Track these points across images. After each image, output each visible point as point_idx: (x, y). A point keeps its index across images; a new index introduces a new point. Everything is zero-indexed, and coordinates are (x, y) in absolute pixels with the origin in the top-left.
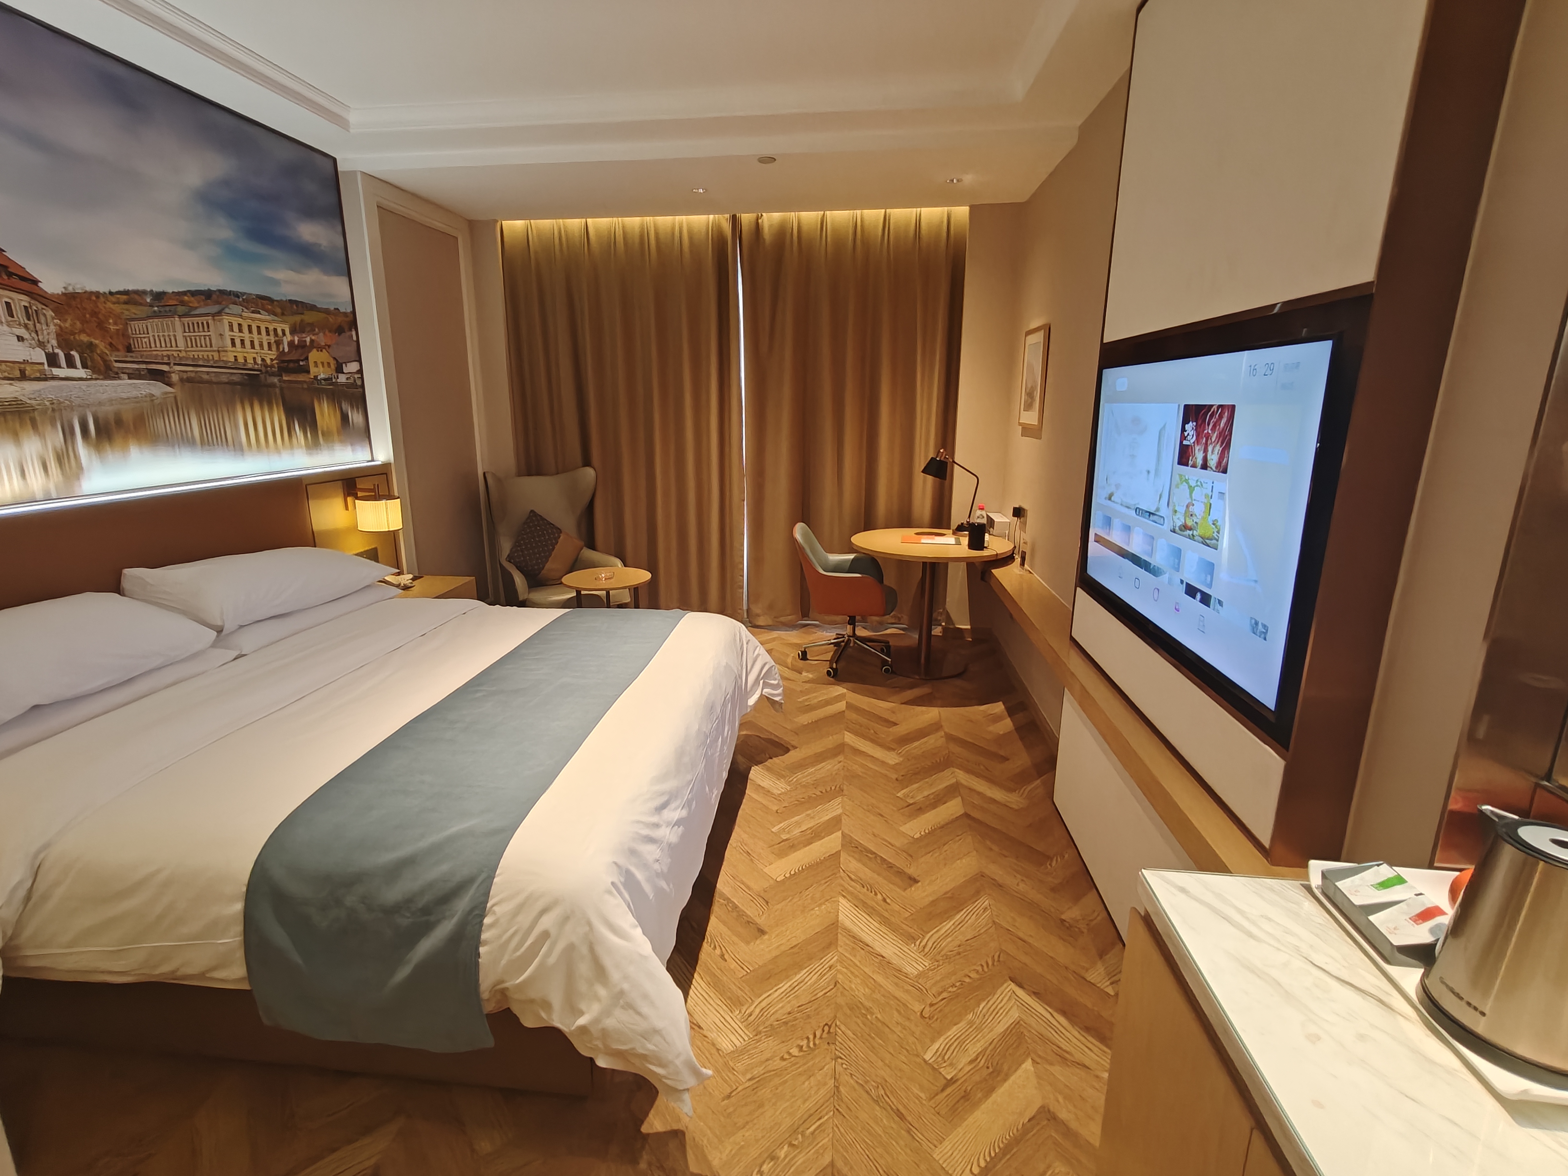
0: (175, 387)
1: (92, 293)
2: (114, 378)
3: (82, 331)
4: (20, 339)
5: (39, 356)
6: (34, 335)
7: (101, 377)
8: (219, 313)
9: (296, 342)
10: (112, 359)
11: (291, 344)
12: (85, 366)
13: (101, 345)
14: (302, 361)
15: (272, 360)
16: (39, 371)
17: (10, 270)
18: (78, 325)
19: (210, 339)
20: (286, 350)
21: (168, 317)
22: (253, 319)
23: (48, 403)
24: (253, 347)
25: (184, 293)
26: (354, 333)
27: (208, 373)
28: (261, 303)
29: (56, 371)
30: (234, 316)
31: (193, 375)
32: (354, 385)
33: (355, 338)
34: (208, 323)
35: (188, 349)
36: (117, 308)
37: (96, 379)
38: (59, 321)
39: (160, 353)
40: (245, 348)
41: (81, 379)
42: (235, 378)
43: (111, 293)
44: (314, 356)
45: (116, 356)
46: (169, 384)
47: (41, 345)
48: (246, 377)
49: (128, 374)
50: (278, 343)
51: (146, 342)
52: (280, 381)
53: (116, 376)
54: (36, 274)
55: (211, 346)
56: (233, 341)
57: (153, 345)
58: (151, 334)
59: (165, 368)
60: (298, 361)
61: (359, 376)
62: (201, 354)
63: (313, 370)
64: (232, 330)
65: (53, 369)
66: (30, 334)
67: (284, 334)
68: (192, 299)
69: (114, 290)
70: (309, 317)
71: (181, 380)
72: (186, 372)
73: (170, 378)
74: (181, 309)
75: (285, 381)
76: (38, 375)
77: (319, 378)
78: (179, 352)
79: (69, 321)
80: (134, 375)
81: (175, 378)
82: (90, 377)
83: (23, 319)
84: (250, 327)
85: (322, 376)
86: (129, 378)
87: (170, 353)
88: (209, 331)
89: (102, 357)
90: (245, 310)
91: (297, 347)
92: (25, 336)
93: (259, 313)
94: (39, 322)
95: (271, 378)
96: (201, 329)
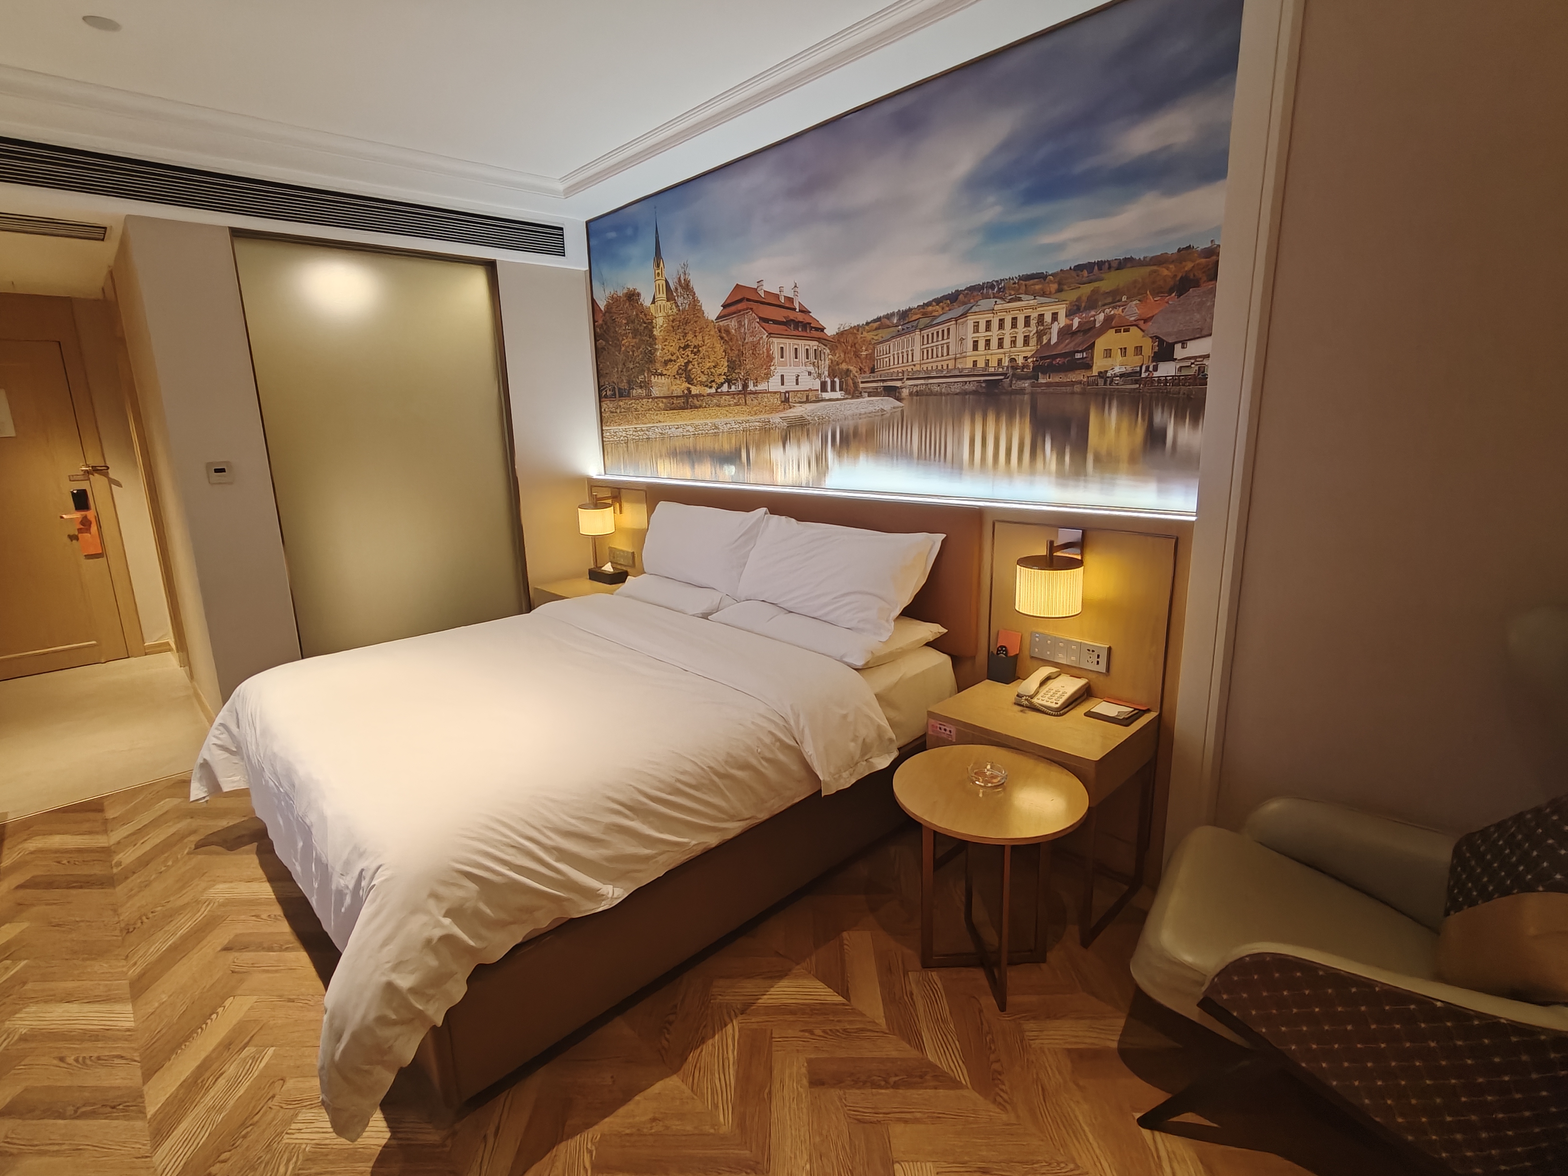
0: (904, 402)
1: (855, 326)
2: (858, 397)
3: (845, 361)
4: (810, 374)
5: (817, 385)
6: (817, 369)
7: (850, 397)
8: (964, 315)
9: (1074, 326)
10: (860, 381)
11: (1065, 331)
12: (841, 390)
13: (855, 370)
14: (1080, 352)
15: (1026, 358)
16: (816, 396)
17: (812, 325)
18: (842, 355)
21: (909, 333)
22: (1007, 311)
23: (816, 419)
24: (998, 346)
25: (929, 304)
26: (1208, 286)
27: (939, 384)
28: (1030, 284)
29: (826, 395)
30: (984, 313)
31: (922, 388)
32: (1194, 379)
33: (1208, 296)
34: (948, 329)
35: (922, 362)
36: (870, 336)
37: (847, 399)
38: (832, 357)
39: (895, 370)
41: (837, 400)
42: (971, 387)
43: (867, 324)
44: (1106, 341)
45: (863, 378)
46: (899, 399)
47: (819, 376)
48: (984, 385)
50: (1041, 334)
51: (886, 361)
52: (1033, 385)
53: (860, 396)
54: (823, 323)
55: (948, 354)
57: (892, 363)
59: (898, 384)
60: (1073, 353)
62: (934, 365)
63: (1099, 364)
65: (825, 393)
66: (815, 369)
69: (869, 321)
70: (1110, 282)
71: (911, 394)
72: (917, 385)
73: (899, 393)
74: (926, 321)
76: (814, 399)
78: (913, 367)
79: (837, 355)
80: (873, 393)
81: (905, 392)
82: (843, 397)
85: (1118, 370)
86: (869, 396)
87: (904, 369)
88: (948, 338)
89: (853, 379)
90: (999, 301)
91: (1074, 333)
92: (812, 372)
93: (1020, 300)
94: (821, 360)
95: (1020, 382)
96: (940, 338)
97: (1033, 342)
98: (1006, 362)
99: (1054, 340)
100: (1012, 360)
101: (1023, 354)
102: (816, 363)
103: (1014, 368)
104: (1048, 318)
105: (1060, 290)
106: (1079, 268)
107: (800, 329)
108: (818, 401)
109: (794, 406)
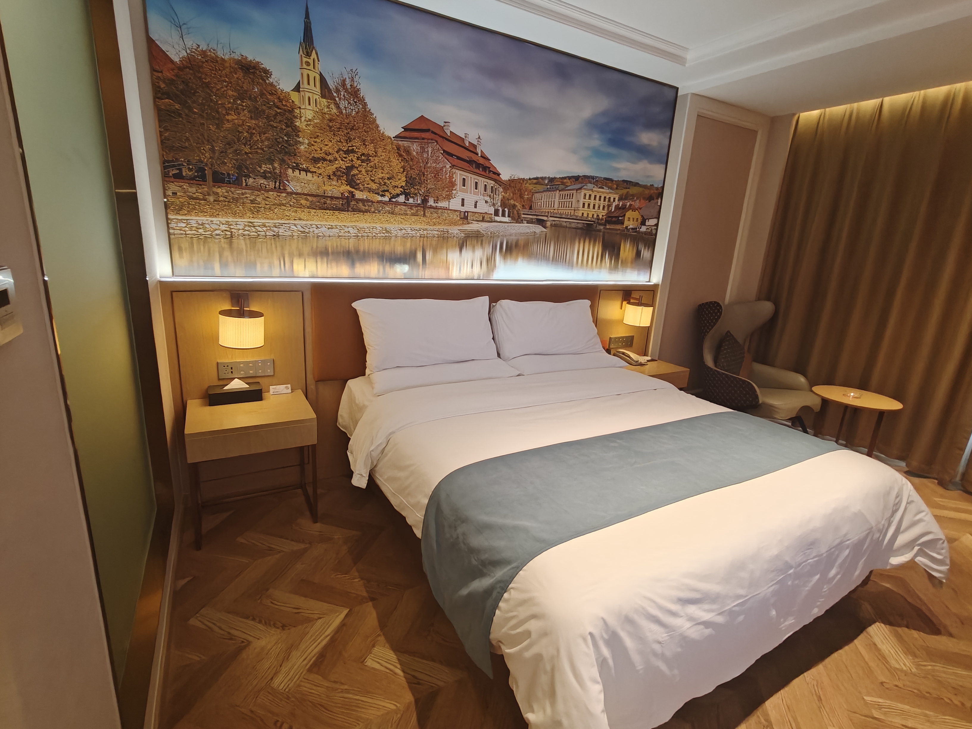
0: (547, 229)
1: (521, 179)
2: (520, 223)
3: (512, 198)
4: (486, 202)
5: (492, 210)
7: (515, 222)
8: (580, 189)
9: (620, 205)
10: (522, 213)
11: (617, 207)
12: (509, 216)
13: (519, 206)
14: (621, 217)
15: (603, 216)
17: (490, 169)
18: (512, 195)
19: (572, 203)
20: (613, 210)
21: (554, 191)
22: (598, 192)
24: (594, 208)
25: (565, 178)
26: (659, 200)
27: (566, 222)
28: (607, 182)
29: (497, 218)
30: (588, 189)
31: (558, 222)
32: (650, 233)
33: (659, 204)
34: (573, 194)
35: (559, 208)
36: (531, 187)
37: (512, 223)
38: (504, 194)
39: (544, 210)
40: (589, 208)
41: (506, 222)
42: (580, 226)
43: (530, 179)
44: (629, 214)
45: (524, 211)
46: (545, 227)
47: (494, 205)
48: (585, 225)
49: (527, 221)
50: (609, 206)
51: (539, 204)
52: (604, 228)
53: (522, 222)
54: (500, 170)
55: (571, 207)
56: (584, 204)
57: (542, 206)
58: (543, 201)
59: (545, 218)
60: (618, 217)
61: (656, 228)
62: (564, 211)
63: (626, 223)
64: (585, 198)
65: (495, 217)
66: (491, 200)
67: (614, 201)
68: (568, 181)
69: (531, 177)
70: (633, 190)
71: (551, 225)
72: (554, 221)
73: (545, 224)
74: (562, 187)
75: (607, 229)
76: (489, 219)
77: (629, 227)
78: (553, 210)
79: (508, 194)
80: (530, 222)
81: (548, 224)
82: (510, 222)
83: (490, 193)
84: (595, 196)
85: (631, 226)
86: (527, 223)
87: (549, 210)
88: (572, 199)
89: (517, 212)
90: (595, 187)
91: (620, 208)
92: (488, 201)
93: (603, 188)
94: (495, 194)
95: (600, 226)
96: (569, 198)
97: (606, 208)
98: (595, 216)
100: (598, 216)
101: (602, 213)
102: (492, 196)
103: (598, 219)
104: (612, 200)
105: (617, 189)
106: (624, 181)
107: (481, 169)
108: (492, 222)
109: (472, 223)
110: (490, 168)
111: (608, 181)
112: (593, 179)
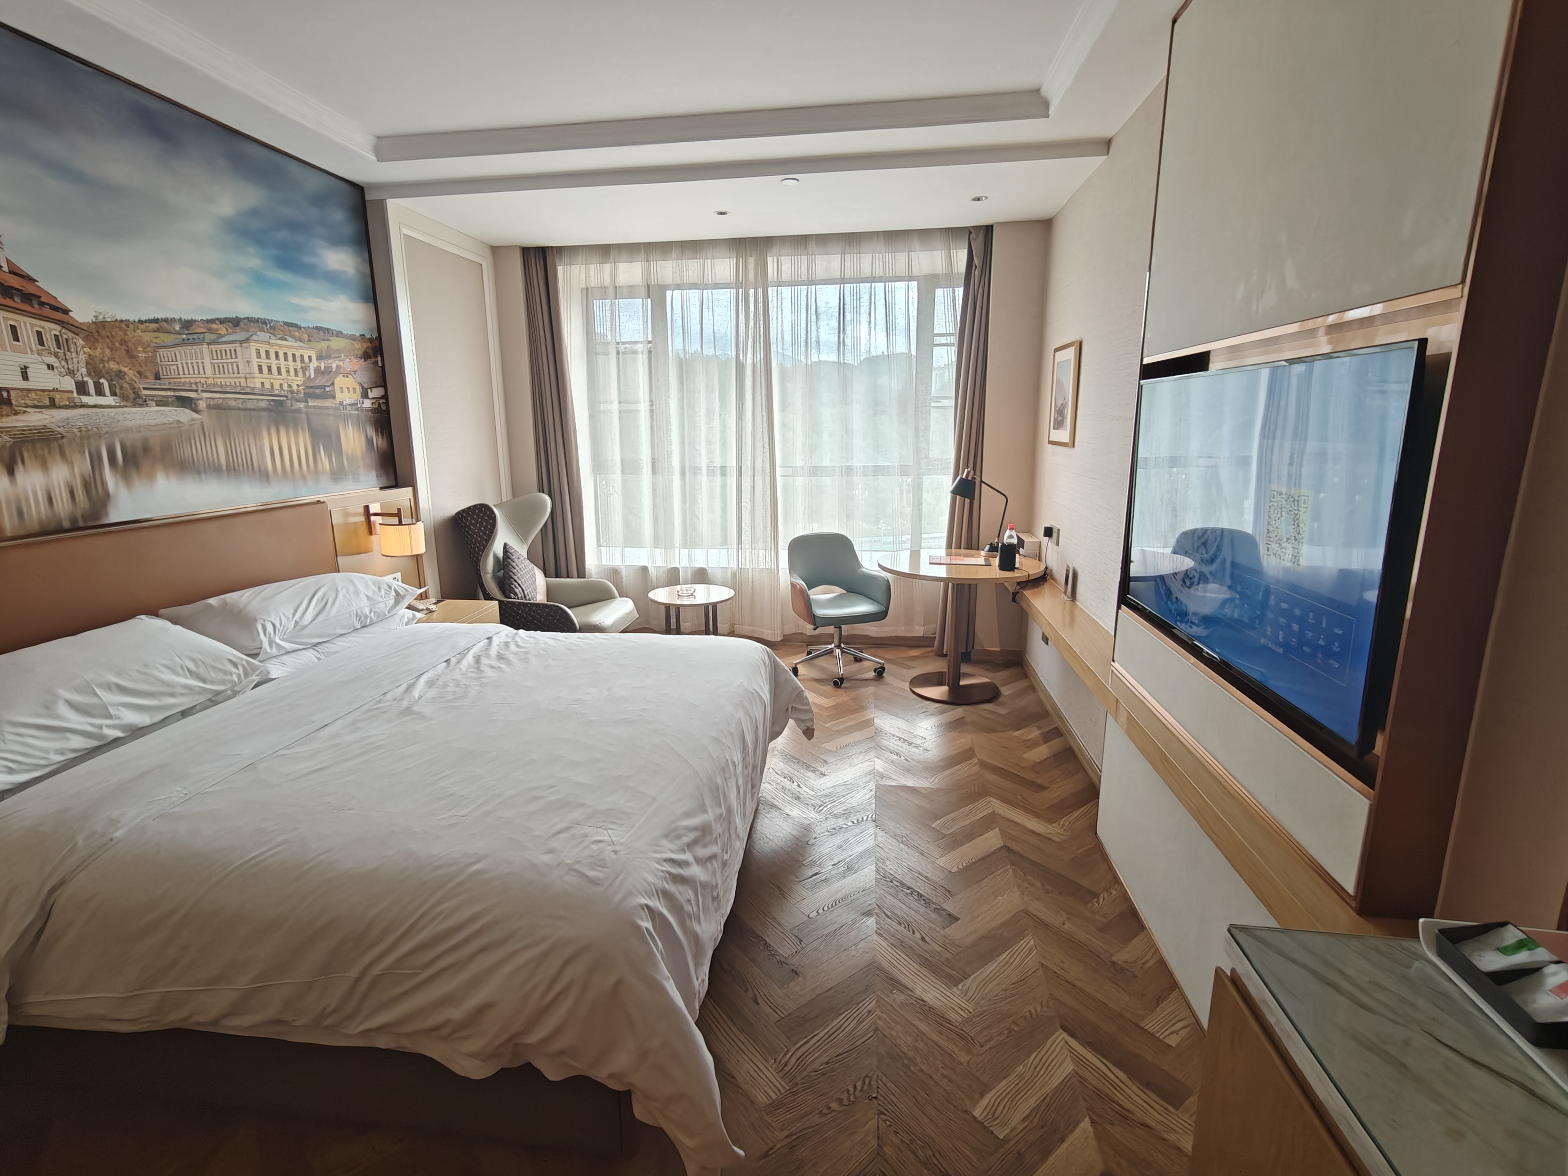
0: (203, 414)
1: (121, 321)
2: (141, 405)
3: (111, 359)
4: (50, 367)
5: (69, 384)
6: (63, 363)
7: (130, 404)
8: (247, 340)
9: (323, 368)
10: (141, 386)
11: (317, 370)
12: (113, 394)
13: (130, 374)
14: (329, 386)
15: (298, 386)
16: (69, 399)
17: (42, 300)
18: (108, 353)
19: (237, 366)
21: (196, 344)
22: (280, 346)
23: (75, 430)
24: (279, 373)
25: (212, 321)
26: (379, 359)
27: (235, 399)
28: (288, 329)
29: (85, 399)
30: (261, 341)
31: (221, 401)
32: (379, 410)
33: (380, 364)
34: (235, 350)
35: (215, 376)
36: (146, 337)
37: (126, 406)
38: (89, 350)
39: (188, 380)
40: (271, 374)
41: (109, 407)
42: (263, 404)
43: (140, 322)
44: (340, 381)
45: (145, 384)
46: (196, 411)
47: (71, 373)
48: (272, 403)
49: (156, 401)
50: (304, 370)
51: (174, 370)
52: (307, 407)
53: (144, 403)
55: (238, 373)
56: (260, 367)
57: (181, 372)
58: (179, 362)
59: (193, 395)
60: (324, 387)
61: (385, 401)
62: (228, 381)
63: (339, 397)
64: (259, 357)
65: (82, 397)
66: (60, 362)
67: (311, 360)
68: (220, 326)
69: (144, 318)
70: (336, 343)
71: (209, 407)
72: (214, 399)
73: (197, 405)
74: (209, 337)
75: (311, 407)
76: (67, 403)
77: (344, 404)
78: (206, 380)
79: (99, 350)
80: (161, 402)
81: (202, 405)
82: (118, 404)
83: (53, 347)
84: (277, 353)
85: (347, 401)
86: (157, 405)
87: (198, 380)
88: (236, 357)
89: (130, 384)
90: (272, 336)
91: (323, 373)
92: (55, 365)
93: (286, 340)
94: (69, 351)
95: (298, 404)
96: (229, 356)
97: (300, 373)
98: (285, 387)
99: (312, 376)
100: (290, 386)
101: (297, 382)
102: (61, 355)
103: (292, 392)
104: (306, 359)
105: (310, 340)
106: (318, 329)
108: (75, 407)
109: (25, 412)
110: (40, 297)
111: (291, 328)
112: (266, 324)
